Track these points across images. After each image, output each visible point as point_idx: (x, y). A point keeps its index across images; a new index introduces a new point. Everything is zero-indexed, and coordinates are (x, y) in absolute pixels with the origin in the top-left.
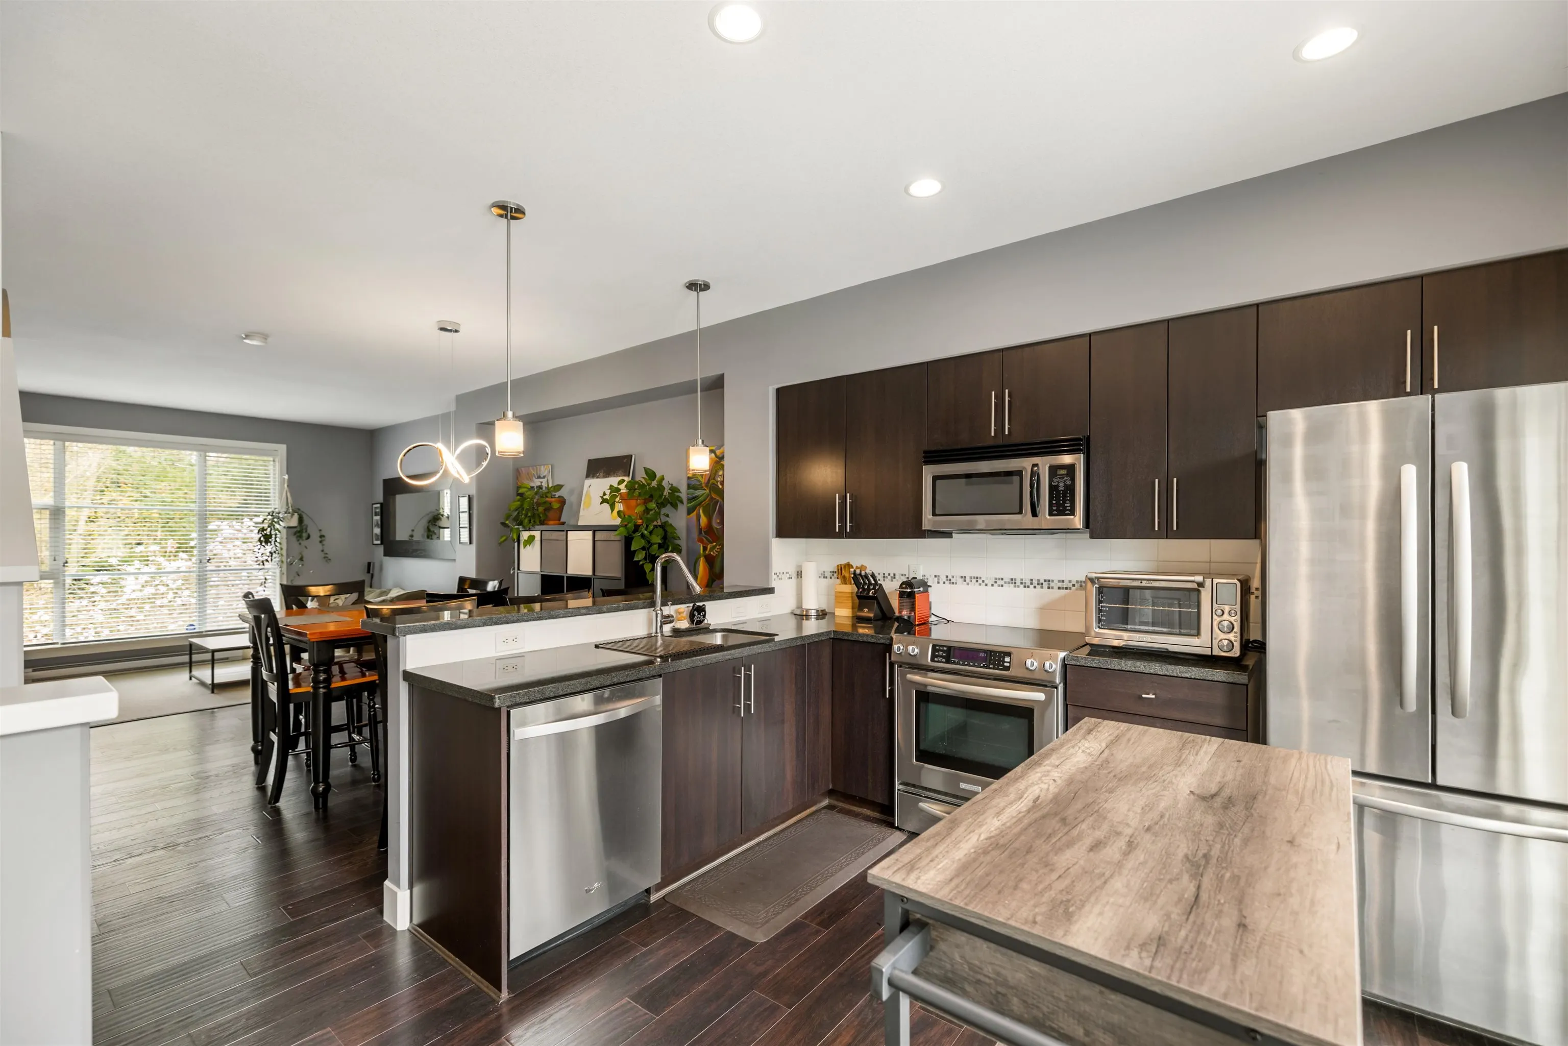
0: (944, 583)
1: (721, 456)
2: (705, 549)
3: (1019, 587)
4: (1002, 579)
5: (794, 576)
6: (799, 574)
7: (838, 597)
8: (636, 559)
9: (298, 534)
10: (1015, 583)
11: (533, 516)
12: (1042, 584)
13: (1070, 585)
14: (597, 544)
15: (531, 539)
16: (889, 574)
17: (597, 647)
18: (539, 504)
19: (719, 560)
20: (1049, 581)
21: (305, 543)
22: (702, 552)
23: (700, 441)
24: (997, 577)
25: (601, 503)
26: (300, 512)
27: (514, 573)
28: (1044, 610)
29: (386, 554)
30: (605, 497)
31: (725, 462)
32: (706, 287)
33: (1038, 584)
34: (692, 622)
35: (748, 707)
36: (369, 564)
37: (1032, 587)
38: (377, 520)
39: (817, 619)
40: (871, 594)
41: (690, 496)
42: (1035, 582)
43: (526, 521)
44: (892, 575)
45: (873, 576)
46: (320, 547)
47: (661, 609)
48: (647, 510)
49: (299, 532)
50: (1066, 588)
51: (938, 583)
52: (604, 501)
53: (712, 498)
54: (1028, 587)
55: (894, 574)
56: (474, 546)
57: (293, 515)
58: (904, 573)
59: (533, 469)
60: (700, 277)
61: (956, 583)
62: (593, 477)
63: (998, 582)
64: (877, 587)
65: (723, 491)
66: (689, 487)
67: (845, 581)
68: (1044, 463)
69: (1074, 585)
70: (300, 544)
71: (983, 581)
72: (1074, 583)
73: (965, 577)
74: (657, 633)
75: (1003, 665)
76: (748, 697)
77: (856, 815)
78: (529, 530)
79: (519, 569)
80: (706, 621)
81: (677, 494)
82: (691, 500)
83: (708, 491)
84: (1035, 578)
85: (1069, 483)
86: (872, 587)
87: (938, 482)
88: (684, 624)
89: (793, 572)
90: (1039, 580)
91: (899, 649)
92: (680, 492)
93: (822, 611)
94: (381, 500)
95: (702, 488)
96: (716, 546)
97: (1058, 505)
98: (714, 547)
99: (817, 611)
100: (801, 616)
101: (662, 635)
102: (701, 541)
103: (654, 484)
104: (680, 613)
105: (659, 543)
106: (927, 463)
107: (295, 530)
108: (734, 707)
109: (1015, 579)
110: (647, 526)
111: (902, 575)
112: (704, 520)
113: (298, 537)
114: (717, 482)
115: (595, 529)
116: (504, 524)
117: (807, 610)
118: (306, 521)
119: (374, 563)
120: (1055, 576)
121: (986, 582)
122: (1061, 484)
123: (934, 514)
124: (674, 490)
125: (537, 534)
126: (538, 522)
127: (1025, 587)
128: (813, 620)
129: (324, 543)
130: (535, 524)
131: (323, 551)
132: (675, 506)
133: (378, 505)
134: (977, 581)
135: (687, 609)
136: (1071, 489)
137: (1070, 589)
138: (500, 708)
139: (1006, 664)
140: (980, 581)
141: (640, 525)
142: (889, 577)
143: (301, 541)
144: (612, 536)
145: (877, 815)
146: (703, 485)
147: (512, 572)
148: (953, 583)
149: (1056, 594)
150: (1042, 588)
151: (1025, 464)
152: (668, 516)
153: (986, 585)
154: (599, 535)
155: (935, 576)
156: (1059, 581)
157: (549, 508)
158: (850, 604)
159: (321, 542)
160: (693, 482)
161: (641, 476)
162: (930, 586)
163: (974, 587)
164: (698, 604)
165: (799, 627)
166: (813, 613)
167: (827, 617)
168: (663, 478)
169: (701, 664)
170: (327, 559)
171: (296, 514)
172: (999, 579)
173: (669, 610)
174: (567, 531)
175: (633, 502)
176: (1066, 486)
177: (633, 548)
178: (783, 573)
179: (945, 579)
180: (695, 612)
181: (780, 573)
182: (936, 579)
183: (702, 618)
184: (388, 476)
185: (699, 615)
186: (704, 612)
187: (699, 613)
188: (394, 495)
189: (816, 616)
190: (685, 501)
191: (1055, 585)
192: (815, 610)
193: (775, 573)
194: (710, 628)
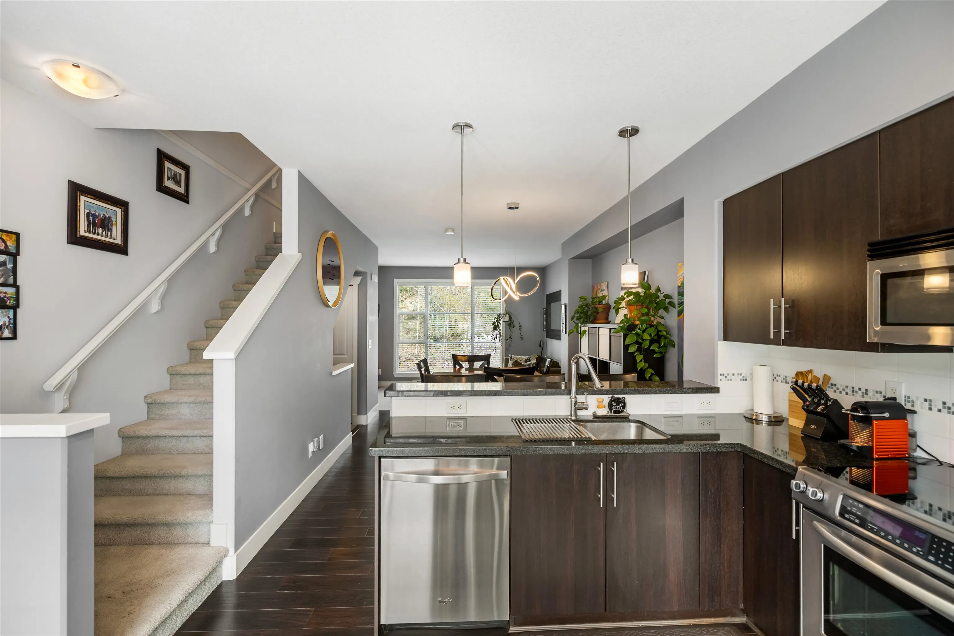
0: (939, 411)
7: (793, 407)
11: (586, 317)
14: (612, 338)
15: (585, 332)
16: (860, 389)
18: (591, 309)
21: (512, 329)
23: (630, 260)
26: (510, 314)
29: (547, 337)
32: (635, 131)
34: (611, 410)
38: (545, 317)
39: (769, 425)
40: (818, 409)
41: (681, 301)
43: (583, 320)
44: (863, 390)
46: (519, 332)
47: (575, 397)
49: (510, 324)
51: (930, 409)
55: (866, 390)
56: (567, 335)
57: (506, 315)
58: (879, 390)
59: (600, 285)
60: (628, 124)
66: (679, 294)
70: (510, 330)
78: (584, 326)
79: (580, 352)
80: (625, 412)
82: (679, 305)
86: (823, 402)
87: (892, 282)
88: (601, 412)
91: (798, 486)
93: (774, 417)
99: (770, 417)
100: (751, 420)
103: (651, 293)
104: (598, 402)
106: (872, 257)
107: (508, 323)
111: (877, 392)
113: (509, 326)
117: (758, 415)
118: (513, 318)
119: (543, 341)
123: (884, 322)
124: (669, 297)
125: (587, 329)
129: (521, 329)
130: (587, 322)
131: (520, 334)
133: (545, 309)
135: (608, 400)
142: (860, 392)
154: (614, 332)
155: (926, 400)
157: (596, 313)
158: (801, 417)
159: (520, 329)
160: (681, 290)
164: (617, 396)
166: (764, 418)
167: (780, 425)
169: (552, 453)
170: (522, 338)
171: (507, 315)
173: (586, 399)
174: (599, 328)
177: (626, 343)
178: (733, 375)
179: (941, 406)
180: (613, 403)
181: (728, 374)
182: (927, 404)
183: (621, 409)
184: (548, 293)
185: (618, 406)
186: (623, 404)
187: (618, 404)
188: (550, 303)
189: (767, 422)
190: (677, 306)
192: (767, 416)
193: (723, 374)
194: (628, 418)
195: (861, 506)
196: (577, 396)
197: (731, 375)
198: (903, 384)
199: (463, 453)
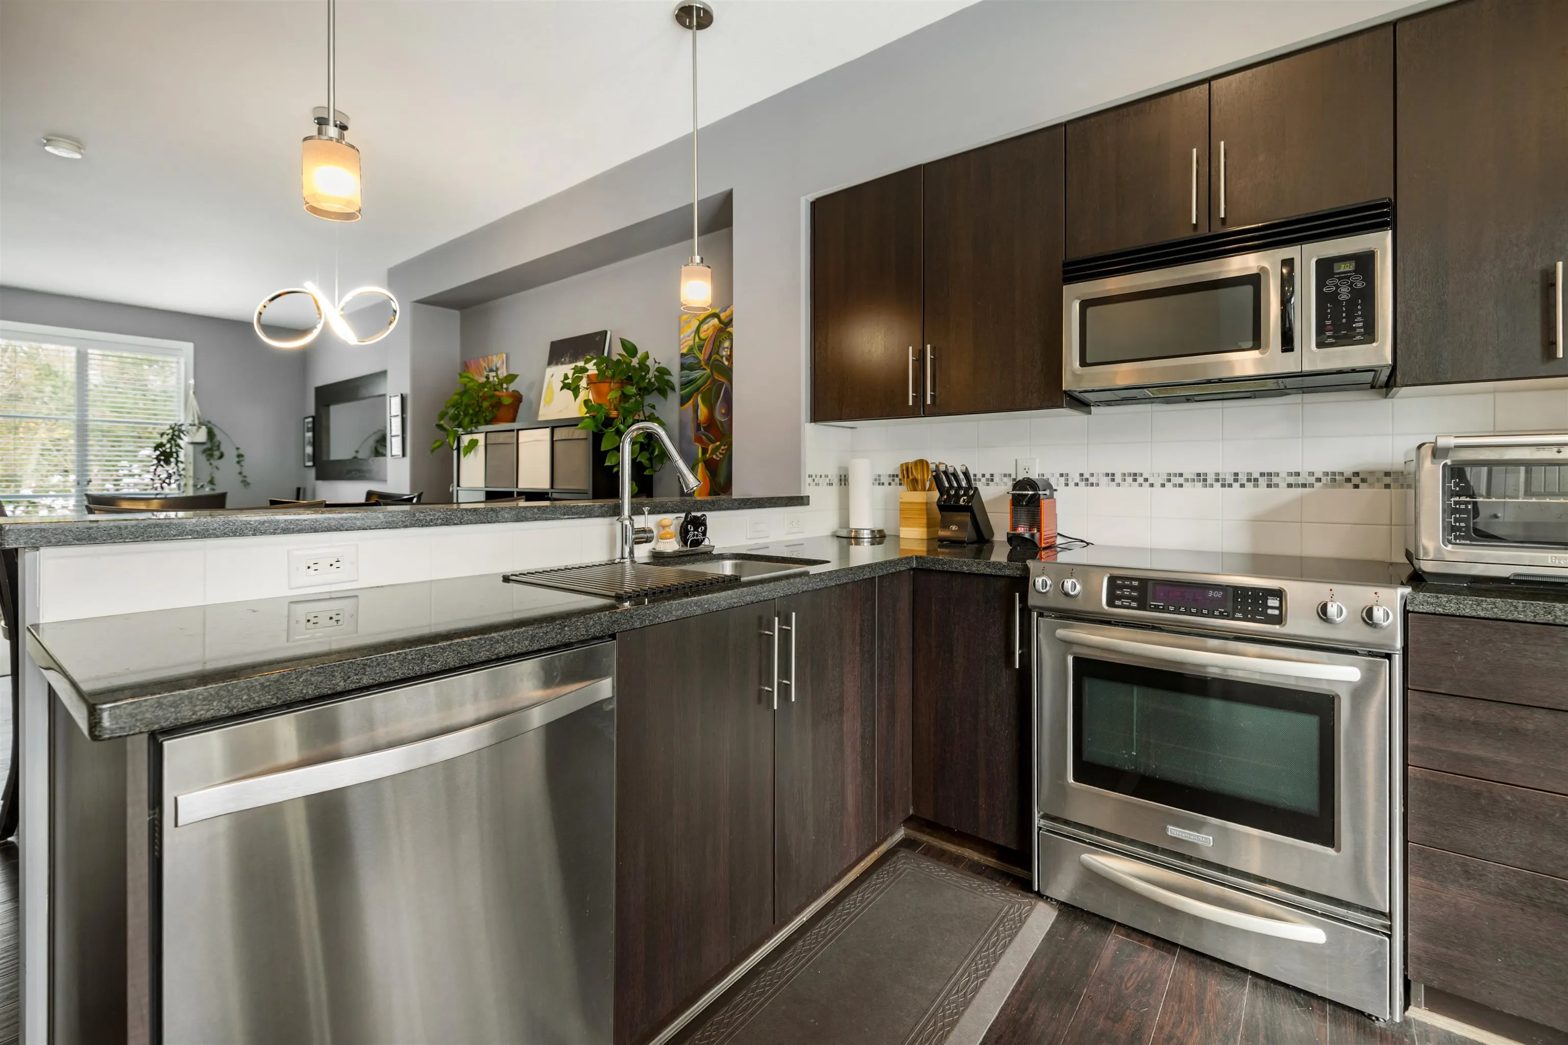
0: (1077, 484)
1: (726, 320)
2: (705, 451)
3: (1212, 486)
4: (1181, 475)
5: (836, 481)
6: (844, 480)
7: (905, 512)
8: (607, 464)
9: (209, 452)
10: (1205, 480)
11: (476, 414)
12: (1256, 480)
13: (1312, 480)
14: (557, 445)
15: (473, 444)
16: (983, 476)
17: (506, 579)
18: (485, 398)
19: (724, 466)
20: (1270, 474)
21: (215, 463)
22: (700, 455)
23: (698, 260)
24: (1172, 471)
25: (562, 389)
26: (210, 425)
27: (453, 490)
28: (1261, 522)
29: (318, 478)
30: (566, 381)
31: (735, 330)
32: (707, 18)
33: (1249, 480)
34: (684, 541)
35: (785, 690)
36: (299, 490)
37: (1237, 485)
38: (309, 437)
39: (872, 544)
40: (961, 502)
41: (685, 379)
42: (1243, 478)
43: (467, 420)
44: (988, 476)
45: (966, 474)
46: (237, 468)
47: (631, 518)
48: (625, 397)
49: (210, 449)
50: (1304, 486)
51: (1067, 485)
52: (565, 386)
53: (715, 381)
54: (1230, 486)
55: (992, 475)
56: (407, 459)
57: (199, 428)
58: (1007, 472)
59: (484, 361)
61: (1098, 485)
62: (557, 364)
63: (1173, 479)
64: (971, 492)
65: (731, 370)
66: (683, 367)
67: (914, 485)
68: (1307, 256)
69: (1318, 480)
70: (211, 464)
71: (1146, 480)
72: (1319, 475)
73: (1113, 475)
74: (623, 558)
75: (1265, 613)
76: (785, 672)
78: (471, 433)
79: (458, 485)
80: (706, 542)
81: (667, 377)
82: (684, 385)
83: (708, 371)
84: (1243, 470)
85: (1360, 285)
86: (962, 492)
87: (1091, 310)
88: (671, 545)
89: (833, 474)
90: (1250, 474)
91: (1044, 585)
92: (671, 375)
93: (879, 531)
94: (313, 413)
95: (700, 368)
96: (720, 446)
97: (1337, 327)
98: (718, 448)
99: (873, 532)
100: (849, 539)
101: (633, 562)
102: (699, 440)
103: (635, 362)
104: (664, 527)
105: (641, 443)
106: (1074, 279)
107: (205, 447)
108: (760, 691)
109: (1206, 474)
110: (624, 419)
111: (1005, 475)
112: (703, 411)
113: (207, 456)
114: (722, 357)
115: (554, 426)
116: (440, 427)
117: (857, 531)
118: (219, 436)
119: (305, 489)
120: (1284, 465)
121: (1150, 481)
122: (1345, 290)
123: (1084, 362)
124: (663, 372)
125: (481, 437)
126: (482, 421)
127: (1223, 486)
128: (866, 544)
129: (243, 463)
130: (478, 423)
131: (240, 473)
132: (663, 392)
133: (310, 420)
134: (1135, 480)
135: (676, 522)
137: (1312, 486)
139: (1271, 611)
140: (1140, 480)
141: (615, 418)
142: (984, 480)
143: (212, 461)
144: (578, 433)
146: (703, 363)
147: (451, 490)
148: (1092, 485)
149: (1284, 495)
150: (1256, 486)
152: (653, 407)
153: (1152, 485)
154: (560, 434)
155: (1062, 475)
156: (1290, 474)
157: (498, 404)
158: (925, 521)
159: (238, 462)
160: (689, 360)
161: (617, 352)
162: (1056, 490)
163: (1130, 490)
164: (694, 514)
165: (844, 554)
166: (866, 534)
167: (886, 541)
168: (647, 356)
169: (699, 612)
170: (245, 483)
171: (204, 428)
172: (1175, 475)
173: (646, 521)
174: (518, 430)
175: (605, 387)
176: (1353, 291)
177: (603, 448)
178: (821, 476)
179: (1077, 480)
180: (689, 526)
181: (816, 476)
182: (1062, 480)
183: (700, 537)
184: (320, 383)
185: (696, 533)
186: (703, 528)
187: (696, 529)
188: (328, 406)
189: (870, 540)
190: (677, 387)
191: (1282, 481)
192: (869, 531)
193: (810, 476)
194: (714, 552)
195: (1135, 583)
197: (818, 476)
198: (1037, 460)
199: (501, 649)
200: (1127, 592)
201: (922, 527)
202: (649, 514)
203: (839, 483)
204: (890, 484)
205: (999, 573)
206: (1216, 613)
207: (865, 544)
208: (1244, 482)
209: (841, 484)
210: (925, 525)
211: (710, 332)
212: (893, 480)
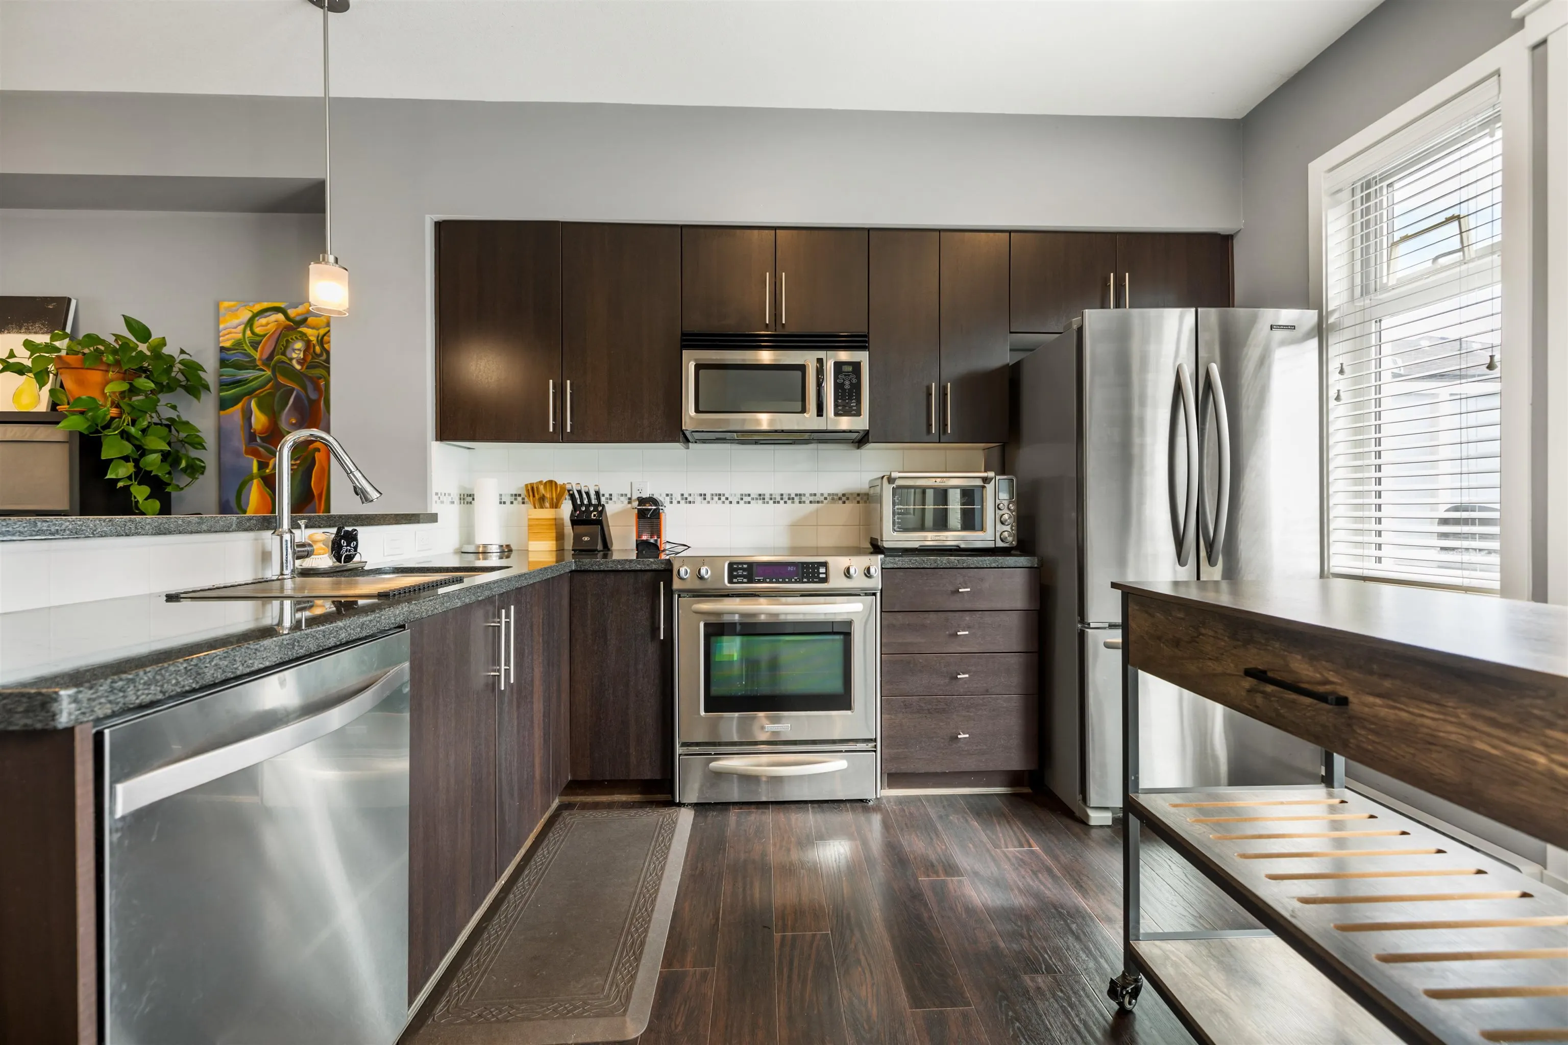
0: (679, 502)
1: (298, 318)
2: (262, 465)
3: (768, 503)
4: (749, 495)
7: (534, 528)
10: (764, 499)
12: (793, 499)
13: (822, 499)
16: (607, 495)
17: (172, 598)
20: (800, 495)
22: (254, 470)
24: (744, 493)
28: (796, 526)
32: (341, 7)
33: (789, 499)
34: (337, 556)
35: (507, 674)
37: (782, 502)
39: (502, 558)
40: (591, 517)
41: (227, 378)
42: (786, 498)
45: (597, 493)
47: (291, 532)
48: (130, 394)
50: (818, 502)
51: (671, 502)
53: (278, 386)
54: (779, 502)
55: (611, 495)
58: (624, 493)
61: (694, 502)
63: (746, 498)
64: (600, 509)
66: (223, 363)
67: (541, 503)
68: (832, 358)
69: (826, 499)
71: (727, 499)
72: (826, 496)
73: (705, 495)
74: (283, 574)
75: (818, 577)
76: (508, 658)
77: (610, 806)
80: (357, 559)
81: (196, 373)
82: (226, 385)
83: (269, 373)
84: (785, 492)
85: (854, 381)
86: (592, 509)
87: (701, 372)
88: (328, 561)
89: (458, 493)
90: (789, 495)
92: (204, 371)
93: (505, 545)
95: (255, 367)
97: (843, 404)
99: (502, 546)
102: (253, 452)
103: (148, 347)
104: (319, 542)
106: (692, 347)
109: (764, 495)
111: (622, 495)
112: (260, 419)
114: (291, 359)
117: (485, 546)
120: (807, 488)
121: (730, 500)
122: (847, 383)
123: (697, 410)
124: (190, 365)
127: (774, 502)
134: (720, 499)
136: (857, 387)
137: (822, 502)
138: (69, 732)
139: (821, 576)
140: (723, 498)
142: (603, 499)
145: (637, 797)
146: (258, 363)
148: (690, 502)
149: (809, 508)
150: (793, 503)
151: (808, 358)
152: (177, 408)
153: (731, 502)
155: (667, 495)
156: (811, 495)
158: (554, 535)
160: (234, 357)
163: (716, 506)
164: (347, 528)
166: (495, 549)
167: (513, 555)
168: (163, 342)
172: (746, 495)
173: (303, 535)
175: (92, 375)
176: (851, 384)
177: (104, 456)
178: (445, 494)
179: (679, 499)
180: (343, 541)
182: (668, 499)
183: (352, 552)
185: (349, 548)
186: (355, 543)
187: (348, 545)
189: (498, 554)
190: (214, 386)
191: (807, 499)
192: (498, 546)
193: (437, 494)
194: (366, 568)
195: (745, 566)
196: (293, 531)
197: (443, 494)
198: (648, 483)
200: (740, 572)
201: (552, 540)
202: (306, 527)
203: (459, 502)
204: (512, 503)
205: (648, 568)
206: (793, 580)
207: (494, 559)
208: (786, 500)
209: (461, 503)
210: (555, 539)
211: (272, 328)
212: (516, 499)
